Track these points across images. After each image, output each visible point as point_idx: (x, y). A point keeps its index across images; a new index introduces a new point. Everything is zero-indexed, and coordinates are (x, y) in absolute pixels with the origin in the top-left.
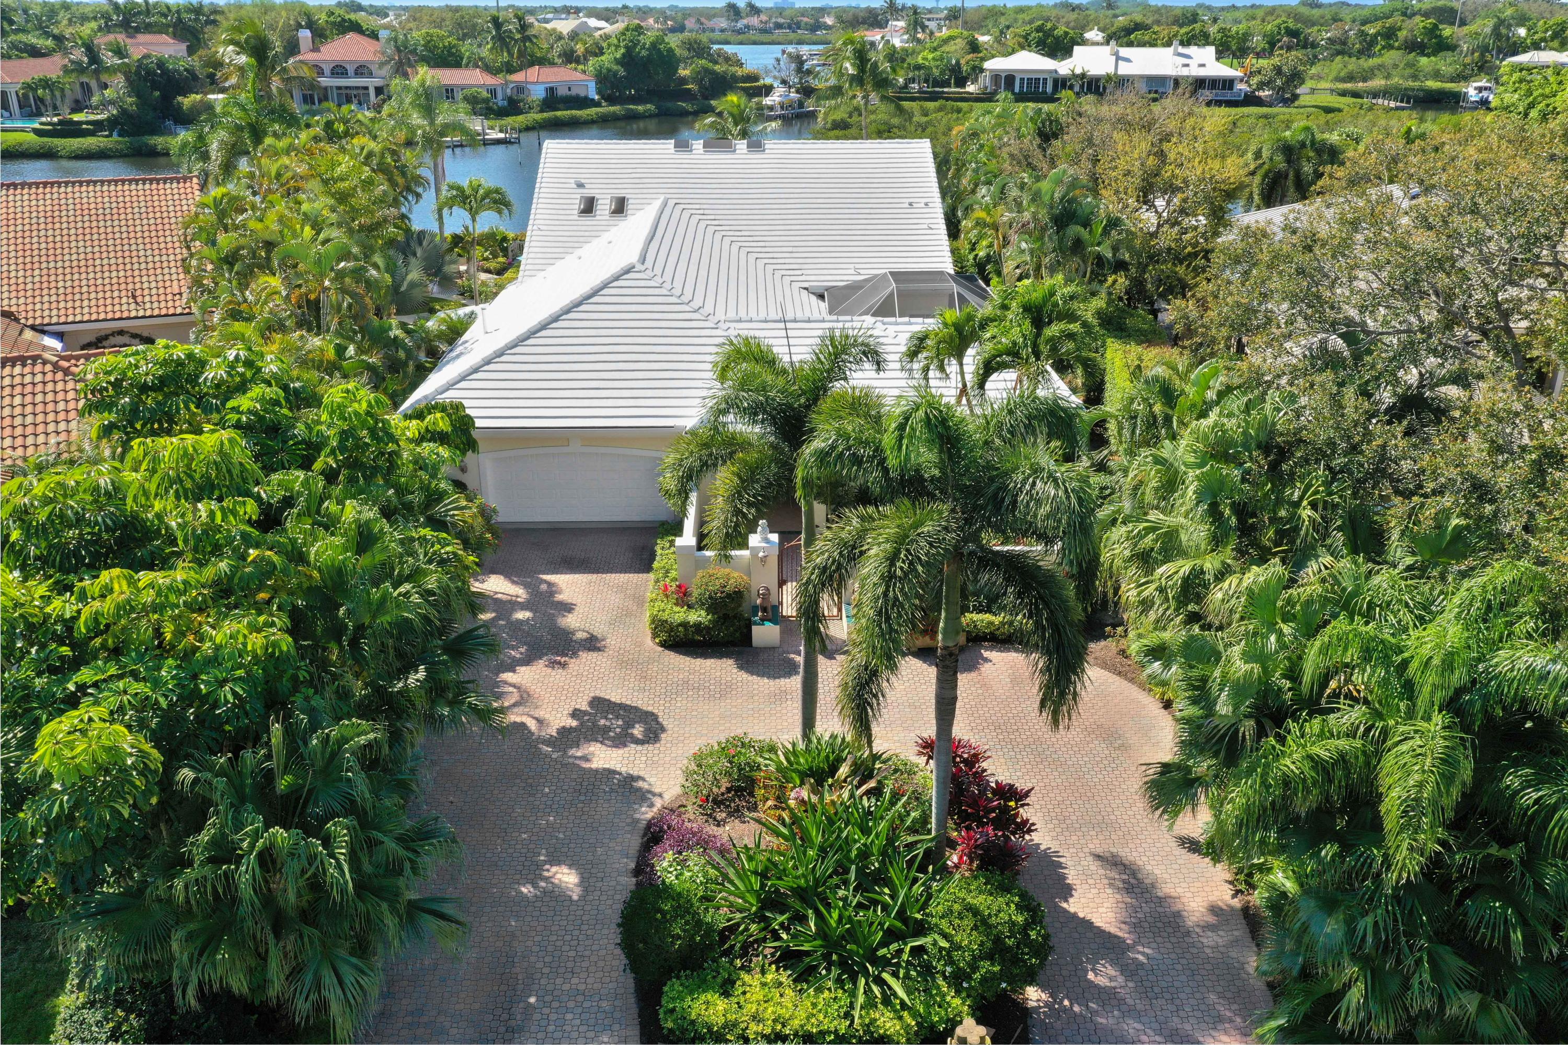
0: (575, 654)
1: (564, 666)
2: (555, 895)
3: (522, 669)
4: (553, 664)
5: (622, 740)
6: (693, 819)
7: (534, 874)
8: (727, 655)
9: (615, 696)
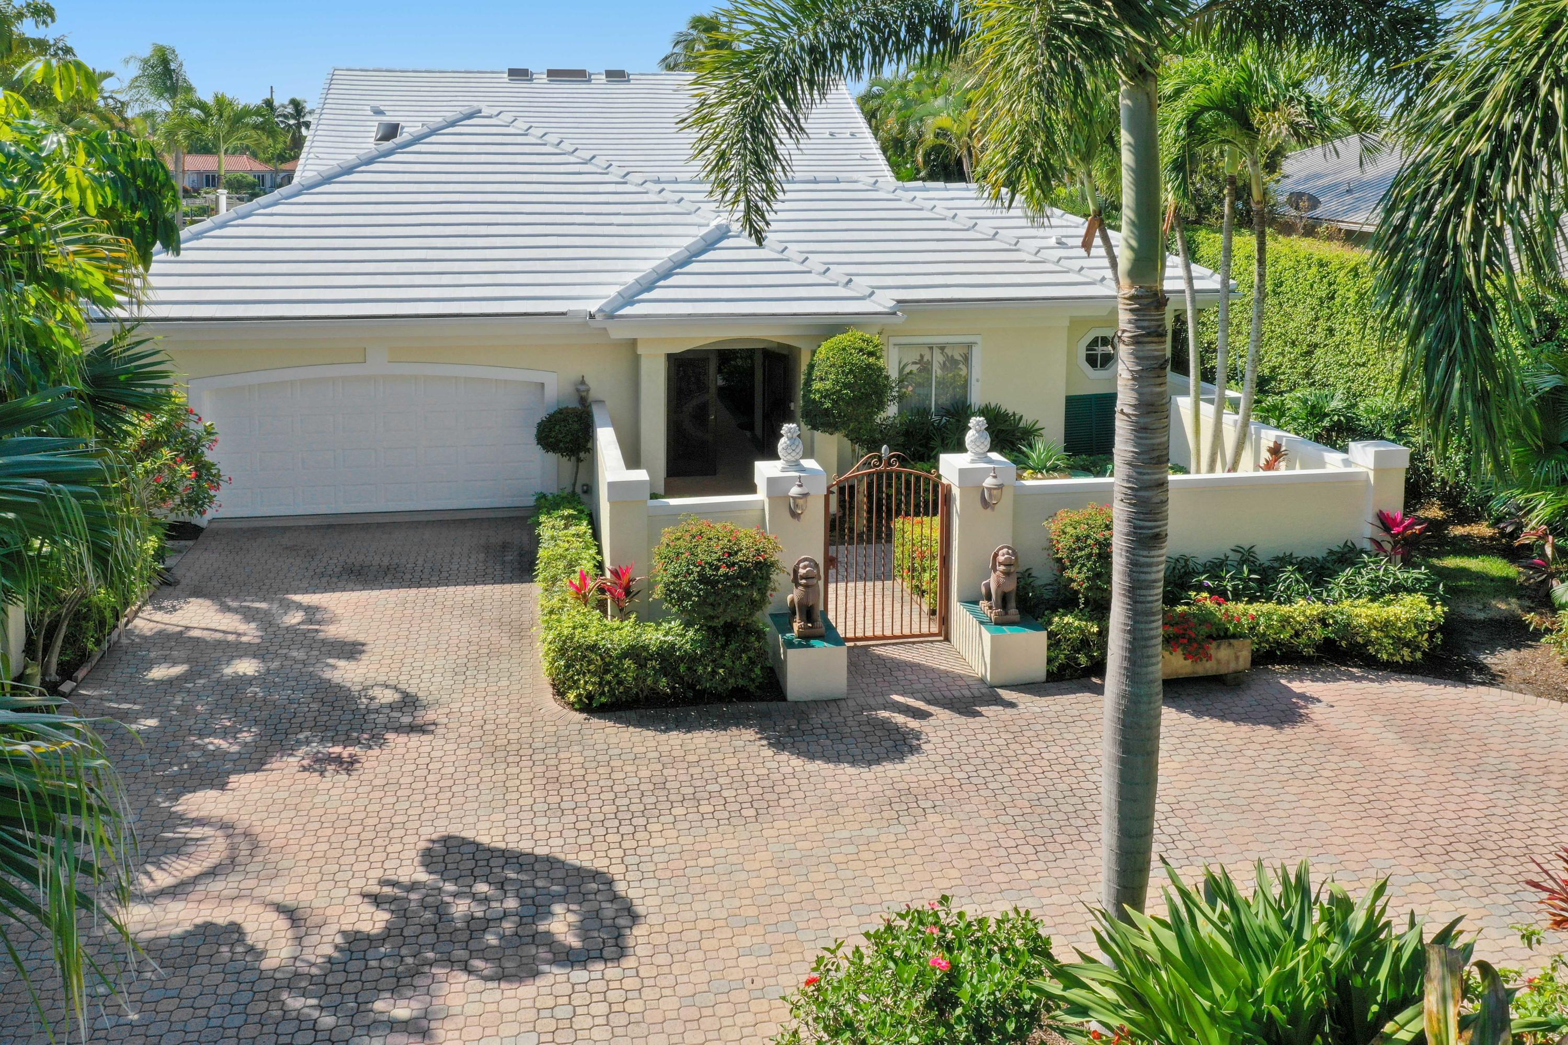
0: (377, 739)
1: (348, 765)
3: (242, 782)
4: (320, 764)
5: (520, 956)
8: (740, 721)
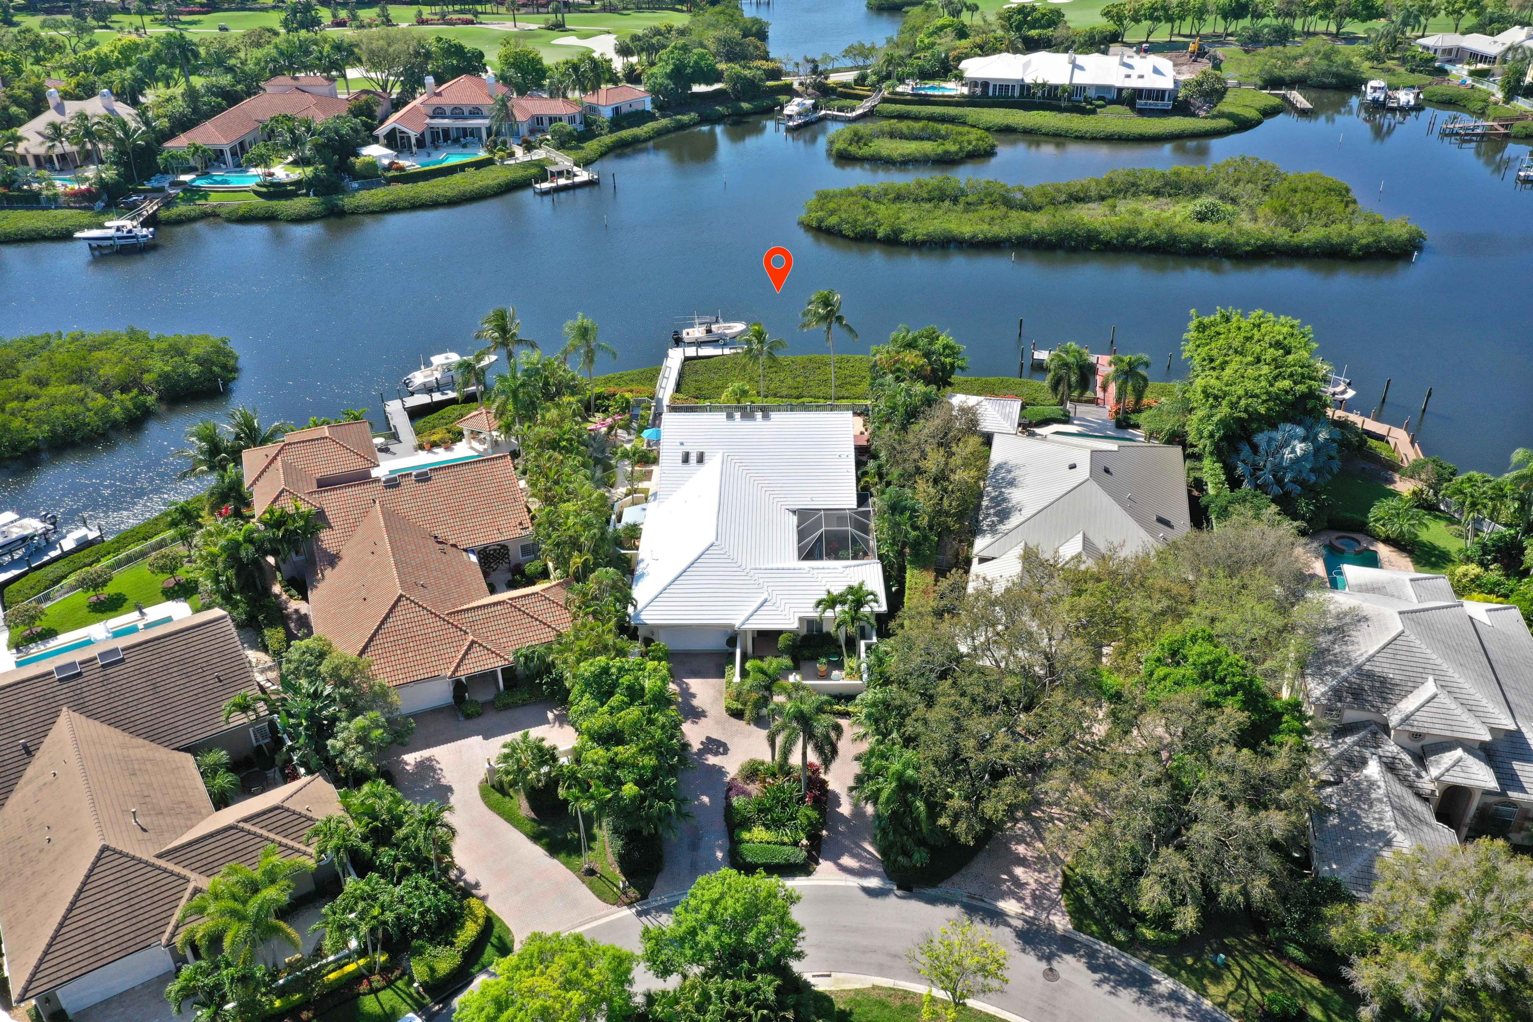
0: (699, 718)
1: (696, 723)
2: (703, 804)
3: (686, 723)
5: (716, 754)
6: (740, 783)
7: (698, 799)
9: (714, 736)
